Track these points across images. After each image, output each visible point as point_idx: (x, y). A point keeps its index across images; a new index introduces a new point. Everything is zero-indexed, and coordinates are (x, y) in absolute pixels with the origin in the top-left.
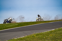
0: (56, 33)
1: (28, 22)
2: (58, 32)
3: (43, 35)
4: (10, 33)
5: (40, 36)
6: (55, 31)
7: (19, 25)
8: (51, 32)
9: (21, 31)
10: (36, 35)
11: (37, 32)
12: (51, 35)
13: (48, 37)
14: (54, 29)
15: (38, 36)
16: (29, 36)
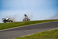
3: (49, 33)
4: (17, 31)
5: (46, 34)
8: (56, 30)
10: (42, 34)
11: (43, 31)
12: (56, 34)
13: (53, 35)
16: (35, 34)
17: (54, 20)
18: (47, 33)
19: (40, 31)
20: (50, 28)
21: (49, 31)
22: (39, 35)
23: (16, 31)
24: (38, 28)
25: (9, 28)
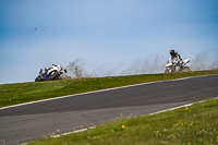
0: (199, 118)
1: (99, 79)
2: (204, 114)
3: (153, 122)
4: (36, 115)
5: (143, 127)
6: (194, 110)
7: (66, 87)
8: (181, 113)
9: (76, 110)
10: (127, 125)
11: (133, 114)
12: (179, 125)
13: (169, 130)
14: (189, 101)
15: (133, 128)
16: (103, 126)
18: (145, 122)
20: (160, 102)
21: (154, 116)
22: (116, 130)
23: (32, 116)
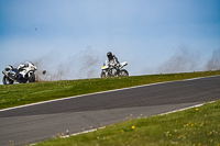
0: (210, 118)
2: (214, 114)
3: (163, 123)
4: (45, 116)
5: (153, 128)
6: (204, 111)
7: (76, 87)
8: (192, 113)
10: (137, 126)
11: (143, 115)
12: (190, 126)
13: (180, 131)
15: (143, 129)
16: (113, 126)
17: (182, 75)
18: (155, 123)
19: (131, 118)
21: (164, 117)
22: (125, 131)
23: (41, 116)
24: (122, 106)
25: (14, 104)
